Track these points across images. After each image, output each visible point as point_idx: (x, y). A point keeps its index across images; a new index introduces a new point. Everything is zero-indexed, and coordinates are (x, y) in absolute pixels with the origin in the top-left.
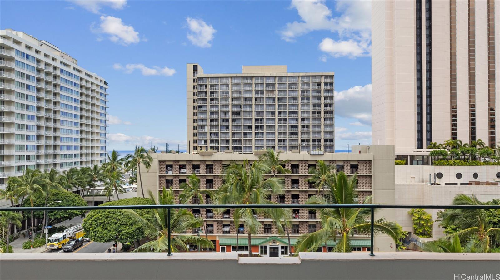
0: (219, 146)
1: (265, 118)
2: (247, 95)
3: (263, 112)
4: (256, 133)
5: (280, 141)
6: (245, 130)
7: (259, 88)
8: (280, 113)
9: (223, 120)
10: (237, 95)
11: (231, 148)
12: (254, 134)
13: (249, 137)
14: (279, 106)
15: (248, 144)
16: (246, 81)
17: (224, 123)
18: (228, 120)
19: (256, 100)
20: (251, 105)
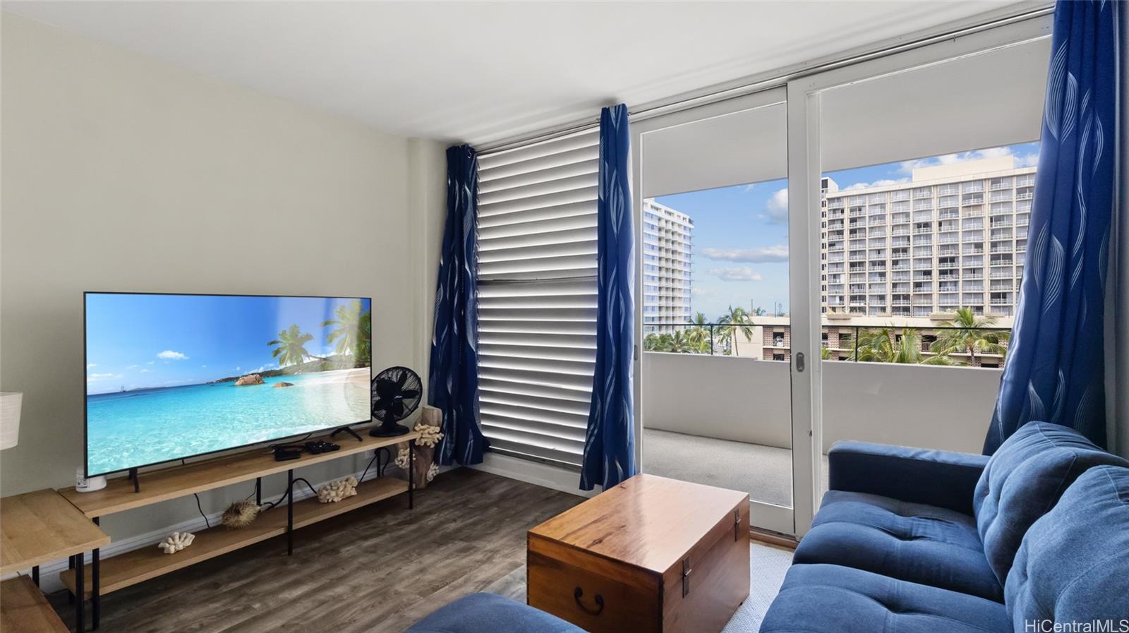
0: (867, 306)
1: (961, 255)
2: (923, 219)
3: (955, 246)
4: (940, 283)
5: (995, 296)
6: (918, 277)
7: (949, 204)
8: (994, 245)
9: (874, 263)
10: (901, 220)
11: (889, 310)
12: (935, 286)
13: (925, 290)
14: (993, 232)
15: (923, 302)
16: (919, 195)
17: (876, 267)
18: (883, 263)
19: (940, 224)
20: (931, 235)
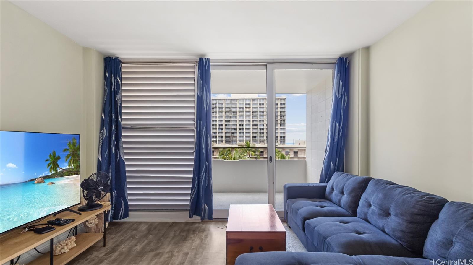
0: (217, 140)
1: (245, 124)
2: (234, 110)
3: (243, 120)
4: (239, 133)
5: (253, 137)
6: (233, 131)
7: (241, 106)
8: (253, 121)
9: (220, 125)
10: (228, 110)
11: (224, 142)
12: (238, 133)
13: (235, 135)
14: (253, 116)
15: (234, 139)
16: (233, 102)
17: (220, 126)
18: (222, 125)
19: (239, 113)
20: (236, 116)
